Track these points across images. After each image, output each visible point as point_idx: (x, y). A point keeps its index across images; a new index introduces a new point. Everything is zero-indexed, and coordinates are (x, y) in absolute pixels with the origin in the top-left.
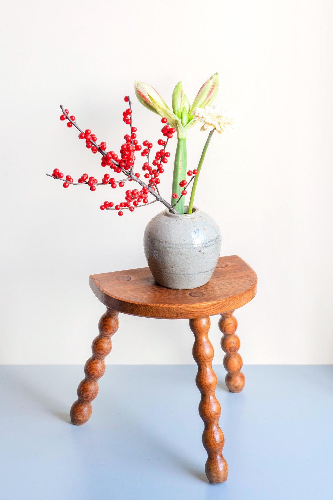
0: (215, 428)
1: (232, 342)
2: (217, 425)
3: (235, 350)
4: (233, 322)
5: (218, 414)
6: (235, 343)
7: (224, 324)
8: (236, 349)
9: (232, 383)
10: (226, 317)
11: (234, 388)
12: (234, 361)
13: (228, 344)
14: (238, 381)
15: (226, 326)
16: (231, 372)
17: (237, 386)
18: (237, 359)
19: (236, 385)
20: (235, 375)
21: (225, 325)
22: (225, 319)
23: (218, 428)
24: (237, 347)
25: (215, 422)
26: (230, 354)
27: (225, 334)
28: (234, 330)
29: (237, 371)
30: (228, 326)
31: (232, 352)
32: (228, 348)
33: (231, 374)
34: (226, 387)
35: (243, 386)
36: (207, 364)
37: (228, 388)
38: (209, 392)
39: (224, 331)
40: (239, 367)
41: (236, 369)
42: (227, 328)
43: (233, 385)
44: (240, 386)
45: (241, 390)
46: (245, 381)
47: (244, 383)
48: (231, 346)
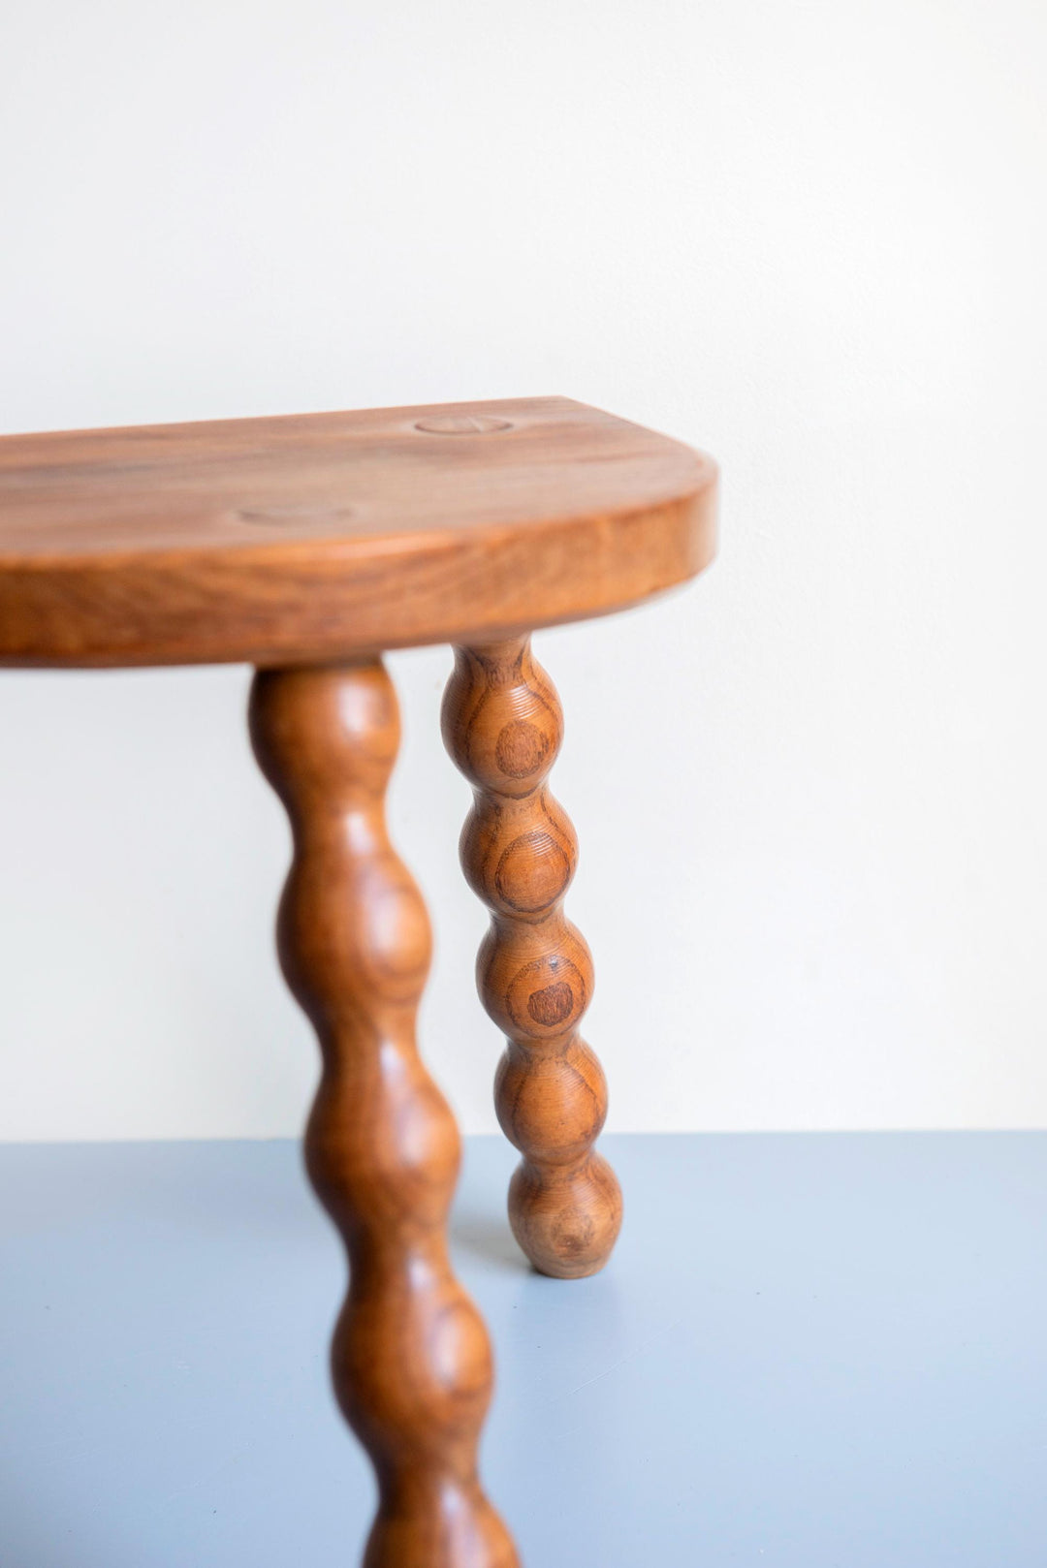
0: (452, 1502)
1: (543, 958)
2: (471, 1486)
3: (566, 1012)
4: (550, 830)
5: (473, 1393)
6: (563, 968)
7: (493, 841)
8: (570, 1003)
9: (551, 1218)
10: (506, 796)
11: (559, 1250)
12: (559, 1086)
13: (521, 975)
14: (581, 1208)
15: (506, 856)
16: (542, 1153)
17: (576, 1233)
18: (574, 1071)
19: (575, 1227)
20: (563, 1172)
21: (503, 845)
22: (498, 809)
23: (479, 1502)
24: (576, 990)
25: (457, 1455)
26: (539, 1041)
27: (508, 909)
28: (559, 884)
29: (576, 1143)
30: (520, 853)
31: (544, 1022)
32: (522, 1003)
33: (542, 1161)
34: (515, 1249)
35: (611, 1234)
36: (386, 1020)
37: (526, 1250)
38: (408, 1230)
39: (499, 885)
40: (590, 1120)
41: (571, 1131)
42: (510, 865)
43: (556, 1231)
44: (597, 1237)
45: (599, 1257)
46: (620, 1209)
47: (615, 1217)
48: (539, 986)
